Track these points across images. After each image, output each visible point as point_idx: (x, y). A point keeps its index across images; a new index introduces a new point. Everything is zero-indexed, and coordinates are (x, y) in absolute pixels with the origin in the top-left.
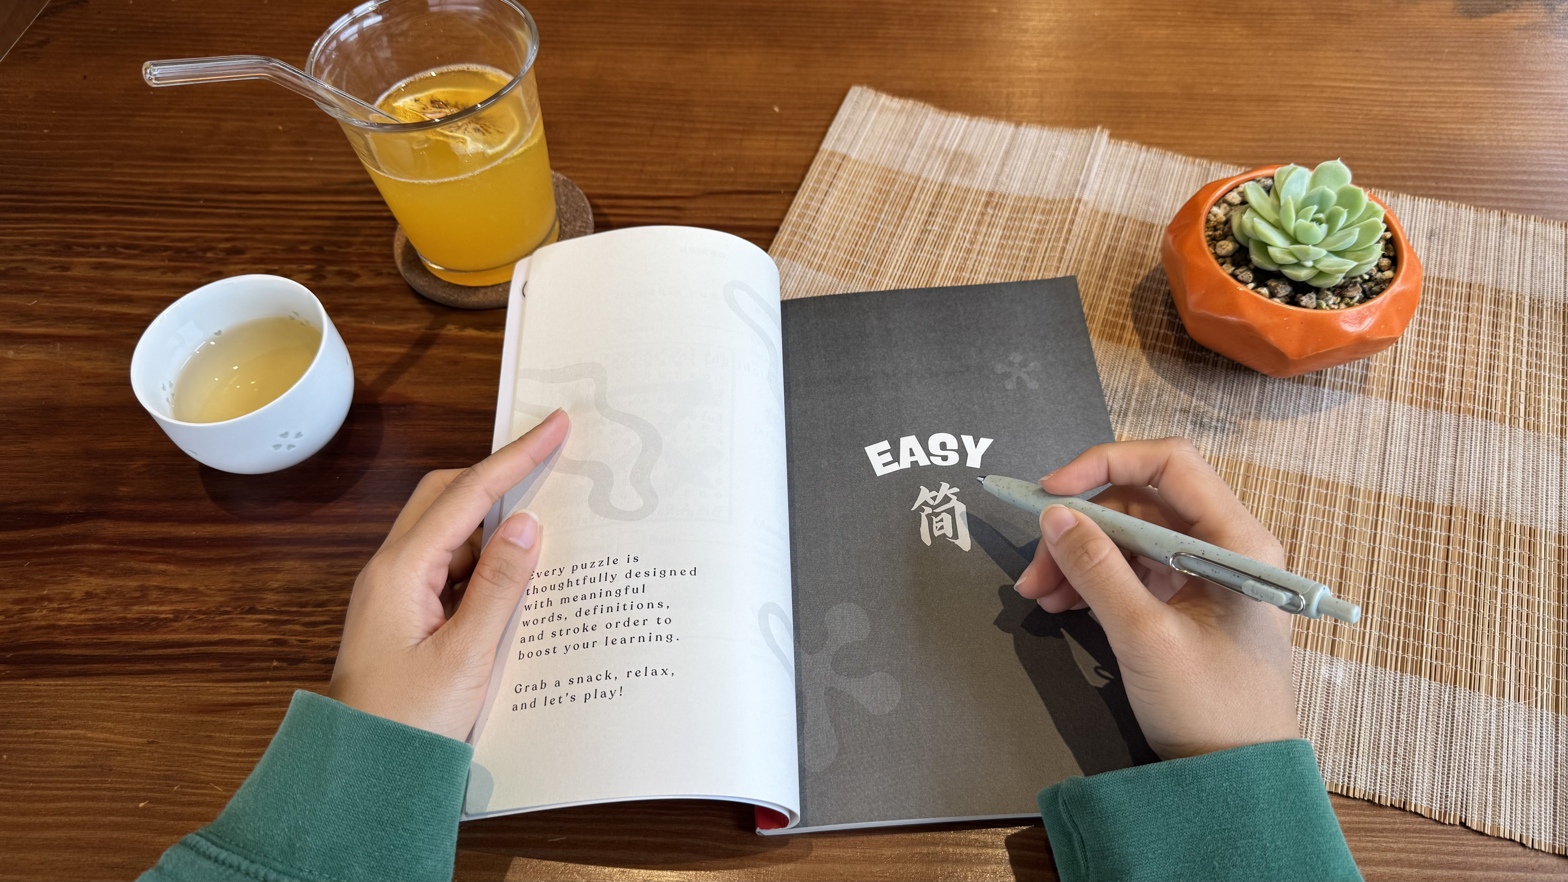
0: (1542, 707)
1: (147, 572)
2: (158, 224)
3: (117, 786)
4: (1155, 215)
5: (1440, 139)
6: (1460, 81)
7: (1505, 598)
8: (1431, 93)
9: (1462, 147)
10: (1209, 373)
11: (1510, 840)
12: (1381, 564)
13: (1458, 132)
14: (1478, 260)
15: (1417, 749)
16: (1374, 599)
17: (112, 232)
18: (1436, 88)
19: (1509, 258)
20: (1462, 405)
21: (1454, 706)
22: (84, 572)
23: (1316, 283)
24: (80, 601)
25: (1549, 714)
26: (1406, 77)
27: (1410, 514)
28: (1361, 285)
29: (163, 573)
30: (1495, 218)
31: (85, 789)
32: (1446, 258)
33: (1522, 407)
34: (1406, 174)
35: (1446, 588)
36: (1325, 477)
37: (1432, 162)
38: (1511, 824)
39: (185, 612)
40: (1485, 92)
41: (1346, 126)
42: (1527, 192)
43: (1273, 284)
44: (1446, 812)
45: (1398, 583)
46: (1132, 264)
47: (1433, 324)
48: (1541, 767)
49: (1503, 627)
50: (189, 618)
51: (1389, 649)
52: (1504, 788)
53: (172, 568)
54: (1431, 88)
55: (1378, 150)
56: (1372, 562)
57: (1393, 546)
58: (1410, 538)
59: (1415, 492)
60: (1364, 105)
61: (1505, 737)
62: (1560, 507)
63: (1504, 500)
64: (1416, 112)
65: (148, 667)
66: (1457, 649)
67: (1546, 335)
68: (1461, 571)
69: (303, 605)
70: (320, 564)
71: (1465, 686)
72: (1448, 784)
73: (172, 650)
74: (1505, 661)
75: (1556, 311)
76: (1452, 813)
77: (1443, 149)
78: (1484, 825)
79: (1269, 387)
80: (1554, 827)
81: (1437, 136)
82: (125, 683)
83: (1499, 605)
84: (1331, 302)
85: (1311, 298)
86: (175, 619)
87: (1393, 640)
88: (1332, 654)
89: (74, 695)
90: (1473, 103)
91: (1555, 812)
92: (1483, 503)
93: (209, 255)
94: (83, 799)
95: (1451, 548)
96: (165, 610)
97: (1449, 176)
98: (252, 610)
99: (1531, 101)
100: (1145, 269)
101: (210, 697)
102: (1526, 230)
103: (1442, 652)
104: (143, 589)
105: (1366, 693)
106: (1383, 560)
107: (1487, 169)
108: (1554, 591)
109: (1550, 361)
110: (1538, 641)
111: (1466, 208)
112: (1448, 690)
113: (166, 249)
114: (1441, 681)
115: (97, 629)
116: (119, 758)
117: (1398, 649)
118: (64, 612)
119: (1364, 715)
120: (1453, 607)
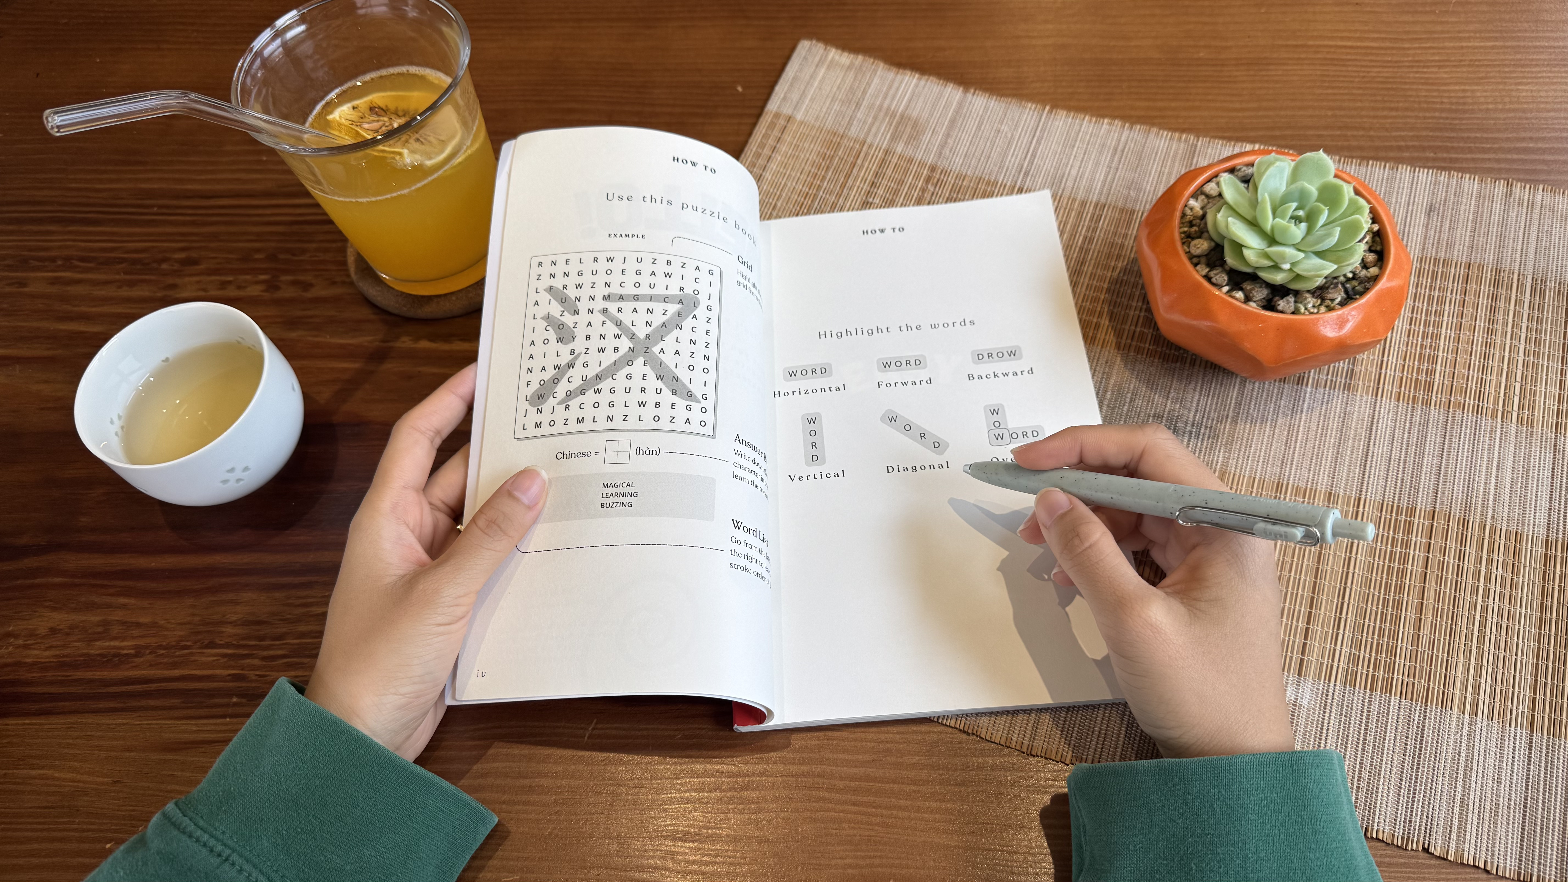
0: (1516, 726)
1: (109, 606)
2: (113, 234)
3: (85, 827)
4: (1136, 201)
5: (1442, 103)
6: (1467, 35)
7: (1484, 609)
8: (1435, 51)
9: (1465, 111)
10: (1186, 373)
11: (1474, 866)
12: (1356, 575)
13: (1461, 95)
14: (1479, 237)
15: (1383, 773)
16: (1347, 614)
17: (68, 243)
18: (1441, 45)
19: (1512, 233)
20: (1452, 399)
21: (1424, 726)
22: (47, 607)
23: (1294, 286)
24: (43, 637)
25: (1523, 733)
26: (1408, 32)
27: (1390, 520)
28: (1343, 284)
29: (124, 606)
30: (1500, 188)
31: (54, 830)
32: (1444, 236)
33: (1516, 400)
34: (1402, 143)
35: (1423, 599)
36: (1302, 485)
37: (1432, 130)
38: (1476, 850)
39: (147, 647)
40: (1493, 47)
41: (1341, 91)
42: (1533, 161)
43: (1249, 288)
44: (1408, 837)
45: (1374, 595)
46: (1109, 256)
47: (1427, 310)
48: (1511, 790)
49: (1481, 640)
50: (150, 653)
51: (1360, 667)
52: (1470, 812)
53: (132, 601)
54: (1435, 45)
55: (1375, 117)
56: (1347, 573)
57: (1370, 556)
58: (1389, 546)
59: (1397, 496)
60: (1362, 66)
61: (1476, 758)
62: (1550, 509)
63: (1491, 502)
64: (1417, 72)
65: (112, 705)
66: (1431, 665)
67: (1547, 318)
68: (1439, 580)
69: (261, 638)
70: (277, 595)
71: (1437, 704)
72: (1412, 808)
73: (134, 687)
74: (1480, 677)
75: (1559, 291)
76: (1415, 839)
77: (1444, 115)
78: (1448, 850)
79: (1249, 386)
80: (1521, 852)
81: (1438, 100)
82: (90, 721)
83: (1478, 617)
84: (1310, 306)
85: (1288, 303)
86: (136, 656)
87: (1364, 657)
88: (1299, 674)
89: (41, 734)
90: (1479, 60)
91: (1523, 837)
92: (1467, 507)
93: (164, 266)
94: (53, 840)
95: (1431, 556)
96: (127, 645)
97: (1449, 144)
98: (211, 645)
99: (1543, 57)
100: (1123, 261)
101: (172, 735)
102: (1533, 202)
103: (1415, 668)
104: (105, 624)
105: (1333, 714)
106: (1358, 571)
107: (1491, 135)
108: (1537, 601)
109: (1549, 348)
110: (1516, 655)
111: (1470, 179)
112: (1418, 708)
113: (122, 261)
114: (1412, 700)
115: (62, 665)
116: (86, 798)
117: (1368, 667)
118: (30, 649)
119: (1330, 738)
120: (1429, 620)
